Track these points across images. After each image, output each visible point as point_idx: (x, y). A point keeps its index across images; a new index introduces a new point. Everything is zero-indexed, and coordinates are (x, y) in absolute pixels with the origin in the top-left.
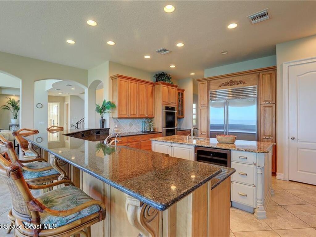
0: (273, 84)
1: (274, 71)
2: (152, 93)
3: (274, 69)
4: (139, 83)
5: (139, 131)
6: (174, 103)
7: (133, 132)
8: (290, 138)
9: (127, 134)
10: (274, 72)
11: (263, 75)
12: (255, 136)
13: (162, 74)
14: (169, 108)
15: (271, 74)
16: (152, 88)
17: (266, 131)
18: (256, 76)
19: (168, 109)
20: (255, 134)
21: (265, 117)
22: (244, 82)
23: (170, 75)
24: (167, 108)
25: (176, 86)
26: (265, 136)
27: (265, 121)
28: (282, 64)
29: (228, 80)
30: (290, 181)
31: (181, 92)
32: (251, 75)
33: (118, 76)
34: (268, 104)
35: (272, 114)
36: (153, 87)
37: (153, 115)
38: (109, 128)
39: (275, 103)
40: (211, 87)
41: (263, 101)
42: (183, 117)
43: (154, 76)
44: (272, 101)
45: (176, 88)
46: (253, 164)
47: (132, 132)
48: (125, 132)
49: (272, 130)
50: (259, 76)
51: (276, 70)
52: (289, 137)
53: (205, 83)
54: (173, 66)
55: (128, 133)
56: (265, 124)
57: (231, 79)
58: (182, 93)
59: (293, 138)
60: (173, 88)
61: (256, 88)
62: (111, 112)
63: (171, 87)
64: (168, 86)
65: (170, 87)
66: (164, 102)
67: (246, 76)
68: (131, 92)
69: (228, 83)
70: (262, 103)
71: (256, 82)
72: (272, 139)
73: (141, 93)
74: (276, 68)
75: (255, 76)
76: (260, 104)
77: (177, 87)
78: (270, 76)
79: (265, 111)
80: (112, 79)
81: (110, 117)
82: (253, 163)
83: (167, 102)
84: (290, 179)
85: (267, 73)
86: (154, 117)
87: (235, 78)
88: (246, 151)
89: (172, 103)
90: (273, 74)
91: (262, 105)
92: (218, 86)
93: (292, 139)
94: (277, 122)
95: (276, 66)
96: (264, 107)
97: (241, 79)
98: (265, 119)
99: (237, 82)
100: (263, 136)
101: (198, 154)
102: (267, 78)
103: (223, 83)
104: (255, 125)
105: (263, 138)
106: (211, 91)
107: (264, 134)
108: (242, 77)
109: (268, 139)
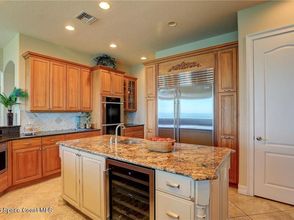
0: (234, 66)
1: (235, 48)
2: (90, 80)
3: (235, 45)
4: (68, 66)
5: (73, 128)
6: (120, 93)
7: (62, 130)
8: (255, 139)
9: (51, 133)
10: (235, 50)
11: (222, 54)
12: (212, 133)
13: (105, 57)
14: (112, 98)
15: (231, 52)
16: (88, 73)
17: (224, 128)
18: (213, 56)
19: (110, 100)
20: (212, 131)
21: (224, 109)
22: (199, 64)
23: (114, 59)
24: (108, 99)
25: (123, 73)
26: (224, 134)
27: (224, 115)
28: (246, 37)
29: (179, 62)
30: (255, 196)
31: (132, 81)
32: (207, 54)
33: (30, 54)
34: (227, 92)
35: (232, 106)
36: (90, 72)
37: (90, 108)
38: (20, 125)
39: (237, 91)
40: (160, 71)
41: (222, 89)
42: (136, 111)
43: (94, 59)
44: (233, 88)
45: (123, 75)
46: (190, 199)
47: (60, 129)
48: (48, 130)
49: (232, 128)
50: (216, 56)
51: (238, 46)
52: (254, 137)
53: (153, 67)
54: (113, 46)
55: (54, 131)
56: (224, 119)
57: (182, 60)
58: (134, 82)
59: (260, 139)
60: (118, 74)
61: (213, 71)
62: (24, 103)
63: (115, 73)
64: (111, 72)
65: (113, 73)
66: (103, 91)
67: (200, 56)
68: (53, 78)
69: (179, 66)
70: (220, 91)
71: (213, 64)
72: (233, 139)
73: (71, 79)
74: (238, 43)
75: (211, 56)
76: (218, 93)
77: (125, 74)
78: (230, 54)
79: (224, 101)
80: (25, 59)
81: (21, 111)
82: (190, 197)
83: (109, 92)
84: (255, 195)
85: (227, 51)
86: (92, 111)
87: (188, 58)
88: (177, 173)
89: (116, 93)
90: (233, 52)
91: (220, 93)
92: (168, 70)
93: (257, 139)
94: (239, 116)
95: (238, 41)
96: (223, 96)
97: (195, 61)
98: (224, 112)
99: (190, 64)
100: (222, 135)
101: (110, 172)
102: (226, 57)
103: (174, 66)
104: (212, 119)
105: (222, 138)
106: (159, 77)
107: (223, 132)
108: (195, 57)
109: (228, 139)
